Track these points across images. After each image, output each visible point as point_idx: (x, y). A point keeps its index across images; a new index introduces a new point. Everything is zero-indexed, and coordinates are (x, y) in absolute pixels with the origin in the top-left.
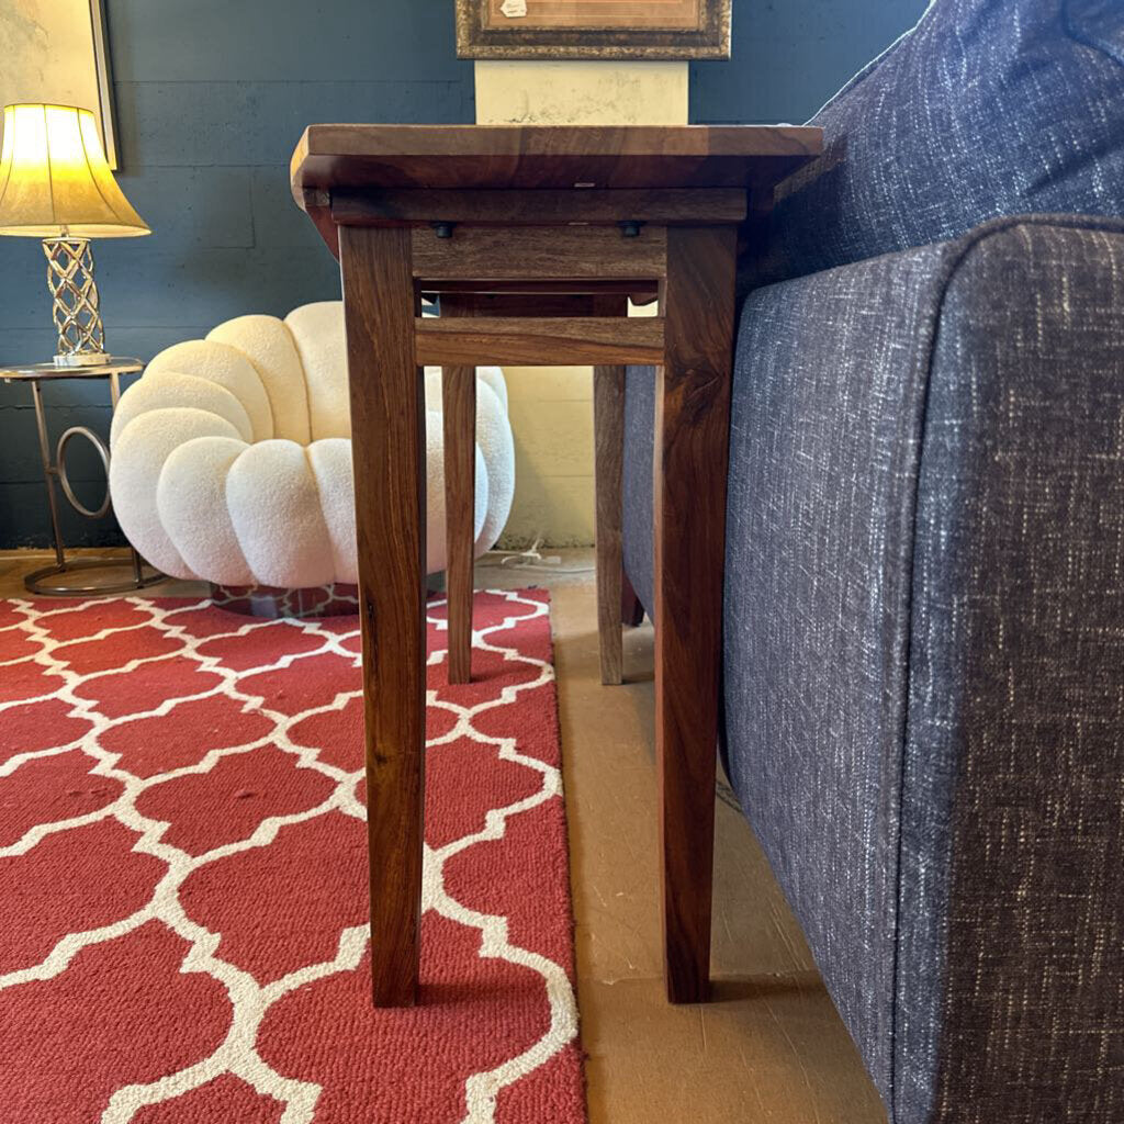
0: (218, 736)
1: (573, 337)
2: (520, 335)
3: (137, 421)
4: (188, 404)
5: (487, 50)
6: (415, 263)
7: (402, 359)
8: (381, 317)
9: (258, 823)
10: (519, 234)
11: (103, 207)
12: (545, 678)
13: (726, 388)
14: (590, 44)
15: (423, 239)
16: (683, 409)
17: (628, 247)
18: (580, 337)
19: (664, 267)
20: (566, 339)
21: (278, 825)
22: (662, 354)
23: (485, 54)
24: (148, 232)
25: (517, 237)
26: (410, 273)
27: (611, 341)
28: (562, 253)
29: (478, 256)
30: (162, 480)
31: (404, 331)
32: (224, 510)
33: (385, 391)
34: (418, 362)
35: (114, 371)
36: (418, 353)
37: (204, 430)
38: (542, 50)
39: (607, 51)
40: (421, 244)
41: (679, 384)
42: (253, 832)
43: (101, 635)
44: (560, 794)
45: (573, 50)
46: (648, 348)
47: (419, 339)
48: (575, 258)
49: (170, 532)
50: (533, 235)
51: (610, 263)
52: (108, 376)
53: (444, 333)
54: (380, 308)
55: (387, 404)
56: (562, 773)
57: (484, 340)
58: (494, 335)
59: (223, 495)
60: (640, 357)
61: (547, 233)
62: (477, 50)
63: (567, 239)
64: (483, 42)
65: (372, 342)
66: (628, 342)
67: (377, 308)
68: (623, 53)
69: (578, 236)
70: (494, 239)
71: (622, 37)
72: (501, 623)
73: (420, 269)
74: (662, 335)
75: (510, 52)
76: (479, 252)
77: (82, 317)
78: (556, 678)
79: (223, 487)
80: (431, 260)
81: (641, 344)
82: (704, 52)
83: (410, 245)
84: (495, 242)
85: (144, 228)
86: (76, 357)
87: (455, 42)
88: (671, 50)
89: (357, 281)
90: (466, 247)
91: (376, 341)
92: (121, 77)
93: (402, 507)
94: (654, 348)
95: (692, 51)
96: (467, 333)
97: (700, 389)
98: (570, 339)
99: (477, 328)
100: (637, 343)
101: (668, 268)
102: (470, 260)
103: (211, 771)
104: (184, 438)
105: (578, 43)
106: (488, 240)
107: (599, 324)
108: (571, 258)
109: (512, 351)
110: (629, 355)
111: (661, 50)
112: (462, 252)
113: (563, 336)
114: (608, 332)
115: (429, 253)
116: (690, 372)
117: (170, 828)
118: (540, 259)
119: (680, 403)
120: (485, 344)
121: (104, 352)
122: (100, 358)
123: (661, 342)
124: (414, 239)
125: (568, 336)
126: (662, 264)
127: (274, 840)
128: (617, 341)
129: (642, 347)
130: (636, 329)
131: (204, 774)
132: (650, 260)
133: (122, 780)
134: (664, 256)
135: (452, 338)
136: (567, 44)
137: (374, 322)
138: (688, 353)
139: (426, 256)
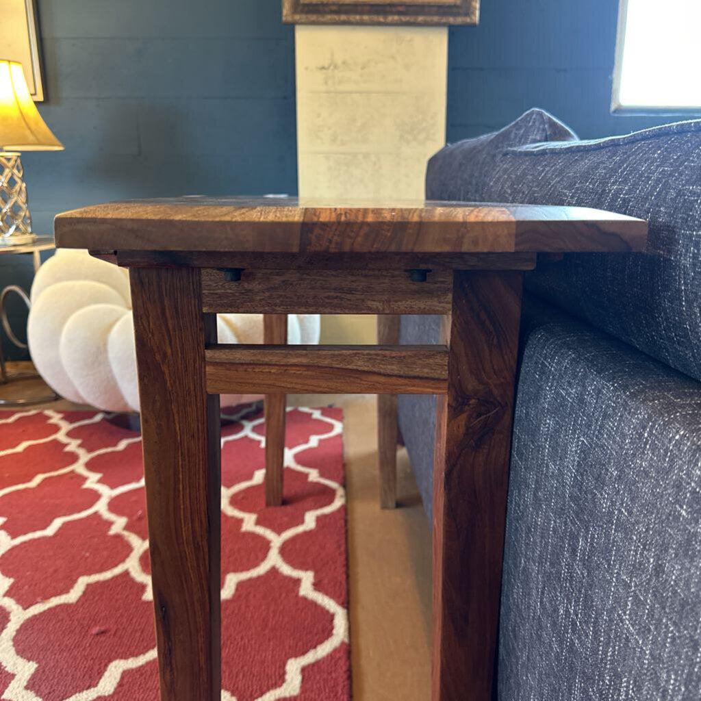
0: (89, 560)
1: (360, 368)
2: (308, 367)
3: (49, 290)
4: (86, 277)
5: (303, 17)
6: (205, 300)
7: (192, 389)
8: (172, 349)
9: (106, 666)
10: (308, 274)
11: (28, 132)
12: (338, 503)
13: (507, 417)
14: (378, 13)
15: (212, 278)
16: (465, 434)
17: (414, 287)
18: (366, 369)
19: (450, 306)
20: (352, 370)
21: (121, 670)
22: (446, 385)
23: (303, 21)
24: (61, 148)
25: (305, 276)
26: (200, 309)
27: (396, 372)
28: (350, 291)
29: (267, 294)
30: (63, 339)
31: (195, 362)
32: (106, 362)
33: (176, 417)
34: (208, 390)
35: (36, 250)
36: (208, 383)
37: (96, 299)
38: (343, 17)
39: (390, 18)
40: (210, 283)
41: (462, 412)
42: (100, 678)
43: (20, 448)
44: (346, 640)
45: (366, 18)
46: (433, 379)
47: (209, 369)
48: (362, 297)
49: (70, 375)
50: (321, 275)
51: (396, 301)
52: (31, 253)
53: (233, 364)
54: (170, 342)
55: (178, 428)
56: (348, 614)
57: (273, 371)
58: (283, 365)
59: (106, 351)
60: (424, 387)
61: (334, 273)
62: (297, 17)
63: (354, 278)
64: (302, 12)
65: (163, 373)
66: (411, 373)
67: (167, 341)
68: (401, 20)
69: (366, 276)
70: (282, 278)
71: (401, 9)
72: (307, 441)
73: (210, 306)
74: (446, 368)
75: (321, 19)
76: (268, 290)
77: (16, 209)
78: (347, 501)
79: (105, 344)
80: (220, 296)
81: (426, 375)
82: (459, 20)
83: (200, 284)
84: (284, 281)
85: (59, 146)
86: (11, 238)
87: (281, 13)
88: (436, 19)
89: (148, 318)
90: (255, 286)
91: (167, 372)
92: (46, 34)
93: (193, 521)
94: (438, 380)
95: (451, 20)
96: (256, 364)
97: (483, 417)
98: (357, 370)
99: (266, 360)
100: (421, 375)
101: (453, 306)
102: (258, 298)
103: (78, 602)
104: (80, 305)
105: (369, 13)
106: (277, 280)
107: (385, 356)
108: (358, 297)
109: (299, 381)
110: (414, 386)
111: (429, 19)
112: (250, 291)
113: (350, 367)
114: (393, 364)
115: (219, 291)
116: (472, 401)
117: (37, 670)
118: (328, 297)
119: (462, 430)
120: (274, 373)
121: (31, 233)
122: (28, 238)
123: (445, 374)
124: (204, 278)
125: (355, 367)
126: (447, 303)
127: (116, 689)
128: (402, 373)
129: (427, 378)
130: (420, 362)
131: (72, 604)
132: (436, 299)
133: (8, 610)
134: (450, 296)
135: (241, 368)
136: (362, 13)
137: (165, 354)
138: (471, 384)
139: (216, 294)
